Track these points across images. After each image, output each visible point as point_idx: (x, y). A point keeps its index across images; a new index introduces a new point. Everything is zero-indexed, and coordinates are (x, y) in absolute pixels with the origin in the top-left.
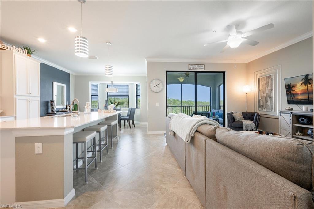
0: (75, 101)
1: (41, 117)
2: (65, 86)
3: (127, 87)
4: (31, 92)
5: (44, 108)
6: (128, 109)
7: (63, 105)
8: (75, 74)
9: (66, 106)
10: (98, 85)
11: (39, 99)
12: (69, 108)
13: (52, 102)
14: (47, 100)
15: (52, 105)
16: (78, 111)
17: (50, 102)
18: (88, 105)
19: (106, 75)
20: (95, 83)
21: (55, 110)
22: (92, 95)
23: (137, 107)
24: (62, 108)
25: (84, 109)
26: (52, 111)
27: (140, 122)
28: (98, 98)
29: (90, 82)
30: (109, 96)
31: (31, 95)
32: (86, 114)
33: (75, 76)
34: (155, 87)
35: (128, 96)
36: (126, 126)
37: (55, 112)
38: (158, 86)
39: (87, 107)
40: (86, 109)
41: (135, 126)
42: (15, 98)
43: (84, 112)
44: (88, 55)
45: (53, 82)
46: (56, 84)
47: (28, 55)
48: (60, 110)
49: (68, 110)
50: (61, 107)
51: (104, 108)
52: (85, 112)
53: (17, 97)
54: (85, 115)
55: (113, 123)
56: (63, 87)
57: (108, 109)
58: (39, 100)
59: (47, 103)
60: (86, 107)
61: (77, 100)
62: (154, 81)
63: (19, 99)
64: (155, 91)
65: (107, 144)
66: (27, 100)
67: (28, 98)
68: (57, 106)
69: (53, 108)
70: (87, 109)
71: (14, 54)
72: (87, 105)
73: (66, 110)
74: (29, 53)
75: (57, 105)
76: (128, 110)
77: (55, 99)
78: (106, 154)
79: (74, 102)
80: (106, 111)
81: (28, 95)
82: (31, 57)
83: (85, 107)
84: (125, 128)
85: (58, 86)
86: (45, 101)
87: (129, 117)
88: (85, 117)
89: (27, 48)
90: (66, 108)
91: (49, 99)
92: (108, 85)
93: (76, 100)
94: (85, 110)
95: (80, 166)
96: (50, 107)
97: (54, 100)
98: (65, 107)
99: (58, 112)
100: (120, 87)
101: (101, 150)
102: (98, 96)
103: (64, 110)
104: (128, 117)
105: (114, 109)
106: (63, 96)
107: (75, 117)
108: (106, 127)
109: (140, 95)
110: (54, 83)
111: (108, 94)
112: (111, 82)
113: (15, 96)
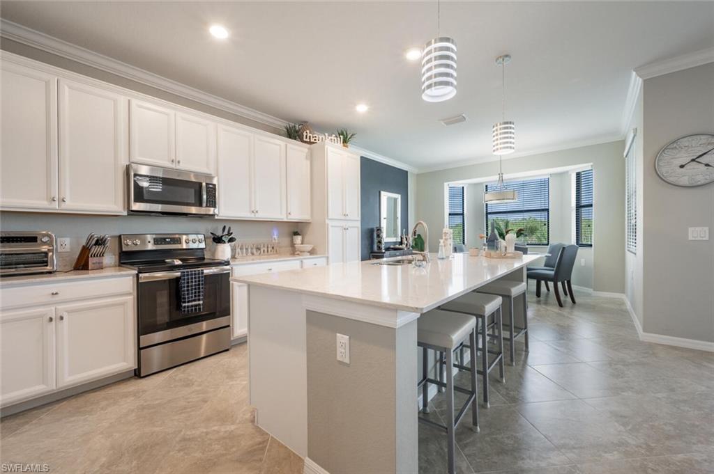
0: (418, 226)
1: (362, 260)
2: (399, 197)
3: (544, 185)
4: (347, 213)
5: (367, 242)
6: (549, 246)
7: (396, 236)
8: (416, 171)
9: (402, 238)
10: (463, 188)
11: (359, 224)
12: (406, 242)
13: (379, 230)
14: (370, 227)
15: (378, 236)
16: (426, 252)
17: (375, 230)
18: (448, 237)
19: (495, 153)
20: (458, 184)
21: (383, 246)
22: (450, 214)
23: (577, 243)
24: (395, 243)
25: (439, 246)
26: (379, 248)
27: (591, 291)
28: (463, 220)
29: (446, 184)
30: (490, 213)
31: (347, 218)
32: (443, 259)
33: (418, 175)
34: (682, 166)
35: (548, 210)
36: (542, 298)
37: (384, 251)
38: (704, 159)
39: (444, 242)
40: (442, 246)
41: (576, 300)
42: (328, 225)
43: (438, 252)
44: (455, 87)
45: (380, 192)
46: (385, 196)
47: (344, 146)
48: (392, 246)
49: (404, 246)
50: (393, 240)
51: (484, 245)
52: (440, 254)
53: (330, 223)
54: (439, 262)
55: (516, 290)
56: (395, 200)
57: (497, 248)
58: (358, 227)
59: (371, 231)
60: (442, 241)
61: (425, 224)
62: (685, 142)
63: (332, 226)
64: (685, 181)
65: (501, 353)
66: (342, 227)
67: (344, 224)
68: (387, 239)
69: (380, 242)
70: (445, 246)
71: (326, 147)
72: (444, 238)
73: (401, 246)
74: (345, 141)
75: (387, 236)
76: (548, 250)
77: (384, 224)
78: (499, 382)
79: (417, 229)
80: (493, 253)
81: (343, 218)
82: (347, 147)
83: (440, 242)
84: (539, 302)
85: (389, 199)
86: (368, 229)
87: (555, 273)
88: (440, 266)
89: (342, 134)
90: (401, 243)
91: (375, 226)
92: (486, 186)
93: (420, 223)
94: (440, 248)
95: (432, 398)
96: (376, 241)
97: (382, 226)
98: (399, 240)
99: (388, 249)
100: (523, 187)
101: (488, 371)
102: (463, 214)
103: (397, 246)
104: (553, 273)
105: (517, 249)
106: (396, 218)
107: (420, 266)
108: (498, 301)
109: (591, 206)
110: (382, 193)
111: (487, 209)
112: (497, 178)
113: (327, 221)
